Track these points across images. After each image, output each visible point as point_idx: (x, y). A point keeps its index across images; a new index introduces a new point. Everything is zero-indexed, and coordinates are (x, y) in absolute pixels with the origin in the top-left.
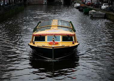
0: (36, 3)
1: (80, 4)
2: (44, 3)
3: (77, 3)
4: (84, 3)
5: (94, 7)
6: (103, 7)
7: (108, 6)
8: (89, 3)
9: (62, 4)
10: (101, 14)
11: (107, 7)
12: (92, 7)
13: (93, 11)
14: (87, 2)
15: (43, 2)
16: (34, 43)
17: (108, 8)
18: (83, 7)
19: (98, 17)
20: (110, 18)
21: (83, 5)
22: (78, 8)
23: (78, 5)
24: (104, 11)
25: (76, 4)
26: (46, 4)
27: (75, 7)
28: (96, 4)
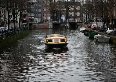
0: (41, 28)
1: (85, 27)
3: (83, 27)
4: (90, 27)
5: (99, 31)
6: (109, 31)
8: (94, 27)
10: (106, 39)
11: (112, 31)
12: (97, 31)
13: (99, 35)
14: (92, 26)
15: (49, 26)
17: (113, 32)
18: (88, 31)
19: (103, 41)
20: (115, 42)
21: (89, 29)
22: (83, 32)
23: (84, 29)
24: (109, 35)
25: (82, 28)
27: (81, 31)
28: (102, 28)
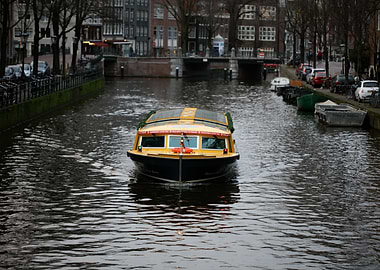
1: (289, 77)
2: (173, 73)
3: (283, 76)
4: (304, 78)
5: (332, 92)
6: (363, 91)
7: (376, 89)
8: (318, 78)
9: (231, 79)
10: (352, 115)
11: (374, 92)
12: (327, 92)
13: (329, 103)
14: (312, 73)
16: (140, 150)
17: (377, 94)
18: (297, 91)
19: (343, 123)
21: (299, 84)
22: (282, 91)
23: (284, 82)
24: (362, 105)
25: (277, 79)
26: (180, 74)
27: (273, 88)
28: (342, 82)
